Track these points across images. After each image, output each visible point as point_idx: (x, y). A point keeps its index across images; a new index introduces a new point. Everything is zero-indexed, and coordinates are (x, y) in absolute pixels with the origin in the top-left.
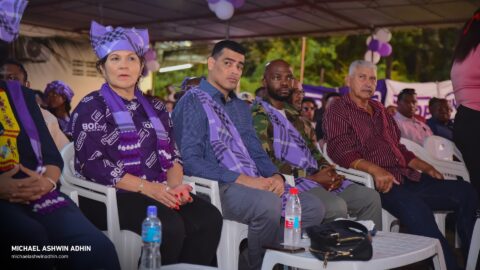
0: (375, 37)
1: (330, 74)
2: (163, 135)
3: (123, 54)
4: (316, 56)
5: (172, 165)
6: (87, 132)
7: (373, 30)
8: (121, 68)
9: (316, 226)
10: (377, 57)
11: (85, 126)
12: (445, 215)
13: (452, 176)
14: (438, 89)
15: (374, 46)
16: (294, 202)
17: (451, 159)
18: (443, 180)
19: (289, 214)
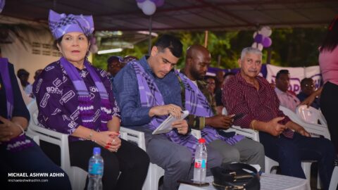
0: (260, 33)
1: (224, 60)
2: (105, 96)
3: (75, 35)
4: (215, 46)
5: (111, 119)
6: (50, 94)
7: (259, 27)
8: (73, 46)
9: (217, 167)
10: (261, 47)
11: (49, 89)
12: (311, 163)
13: (316, 135)
14: (305, 73)
15: (259, 39)
16: (202, 149)
17: (316, 122)
18: (310, 138)
19: (199, 158)
